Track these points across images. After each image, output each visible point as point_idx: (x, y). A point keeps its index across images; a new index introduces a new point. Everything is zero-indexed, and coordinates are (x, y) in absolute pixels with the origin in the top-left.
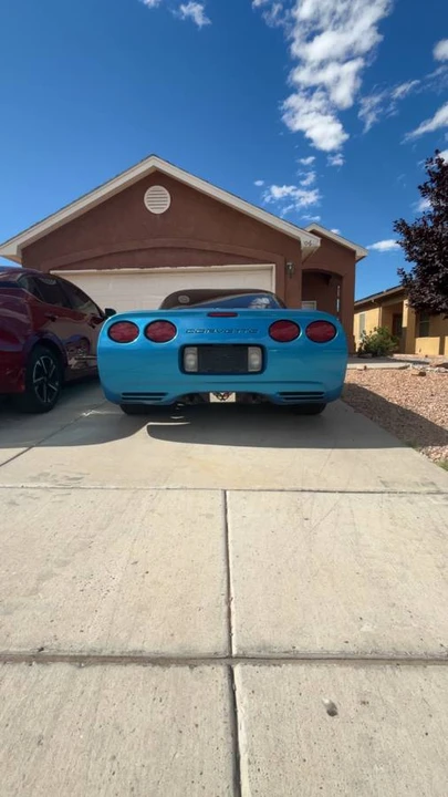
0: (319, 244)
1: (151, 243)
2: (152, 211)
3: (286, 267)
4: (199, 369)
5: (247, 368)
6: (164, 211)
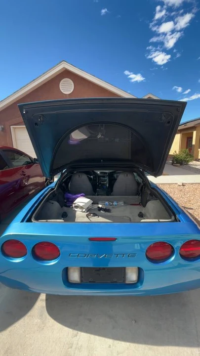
2: (64, 92)
4: (81, 281)
5: (124, 281)
6: (70, 92)
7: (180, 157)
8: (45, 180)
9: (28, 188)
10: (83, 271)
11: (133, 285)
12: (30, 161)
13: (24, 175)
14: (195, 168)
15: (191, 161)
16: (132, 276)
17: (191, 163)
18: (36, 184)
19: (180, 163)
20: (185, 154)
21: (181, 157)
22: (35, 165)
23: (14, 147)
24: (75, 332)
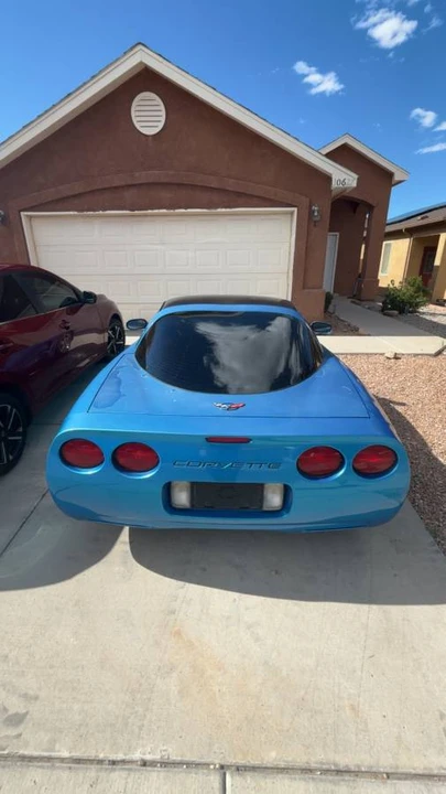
0: (354, 185)
1: (142, 176)
2: (142, 130)
3: (311, 212)
4: (192, 505)
5: (262, 507)
6: (157, 130)
7: (401, 294)
8: (106, 340)
9: (74, 356)
10: (196, 489)
11: (275, 513)
12: (74, 296)
13: (68, 328)
14: (431, 321)
15: (424, 305)
16: (274, 499)
17: (423, 309)
18: (89, 349)
19: (399, 310)
20: (412, 290)
21: (404, 294)
22: (86, 306)
23: (32, 264)
24: (181, 583)
